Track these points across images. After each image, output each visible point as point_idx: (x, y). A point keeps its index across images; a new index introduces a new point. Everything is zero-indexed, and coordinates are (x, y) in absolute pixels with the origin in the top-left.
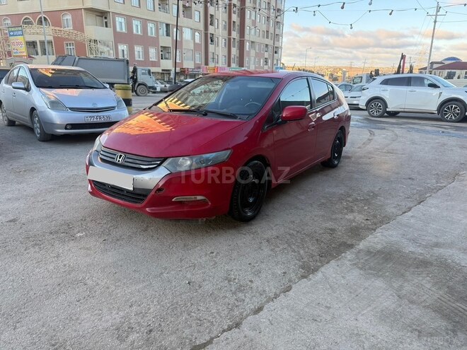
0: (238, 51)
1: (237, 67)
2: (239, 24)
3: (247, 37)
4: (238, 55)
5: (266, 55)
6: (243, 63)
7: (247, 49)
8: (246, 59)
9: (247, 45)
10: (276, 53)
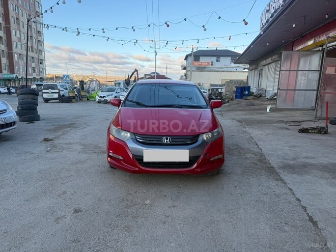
0: (8, 61)
1: (9, 73)
2: (6, 39)
3: (15, 50)
4: (8, 64)
5: (33, 65)
6: (14, 70)
7: (16, 60)
8: (16, 68)
9: (16, 57)
10: (41, 63)
